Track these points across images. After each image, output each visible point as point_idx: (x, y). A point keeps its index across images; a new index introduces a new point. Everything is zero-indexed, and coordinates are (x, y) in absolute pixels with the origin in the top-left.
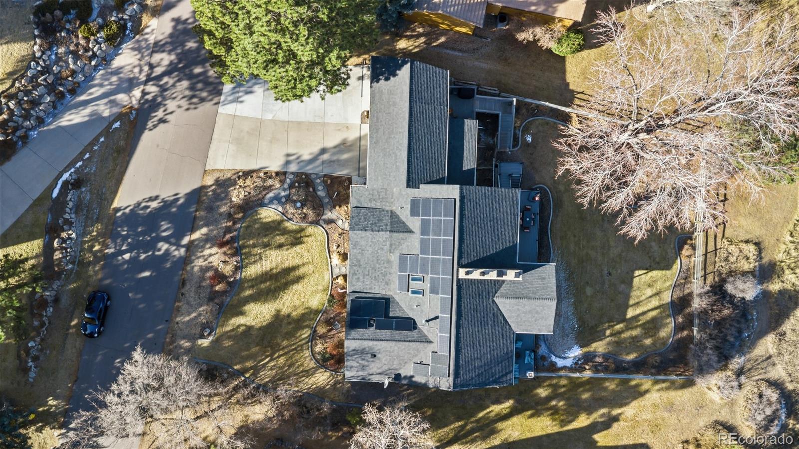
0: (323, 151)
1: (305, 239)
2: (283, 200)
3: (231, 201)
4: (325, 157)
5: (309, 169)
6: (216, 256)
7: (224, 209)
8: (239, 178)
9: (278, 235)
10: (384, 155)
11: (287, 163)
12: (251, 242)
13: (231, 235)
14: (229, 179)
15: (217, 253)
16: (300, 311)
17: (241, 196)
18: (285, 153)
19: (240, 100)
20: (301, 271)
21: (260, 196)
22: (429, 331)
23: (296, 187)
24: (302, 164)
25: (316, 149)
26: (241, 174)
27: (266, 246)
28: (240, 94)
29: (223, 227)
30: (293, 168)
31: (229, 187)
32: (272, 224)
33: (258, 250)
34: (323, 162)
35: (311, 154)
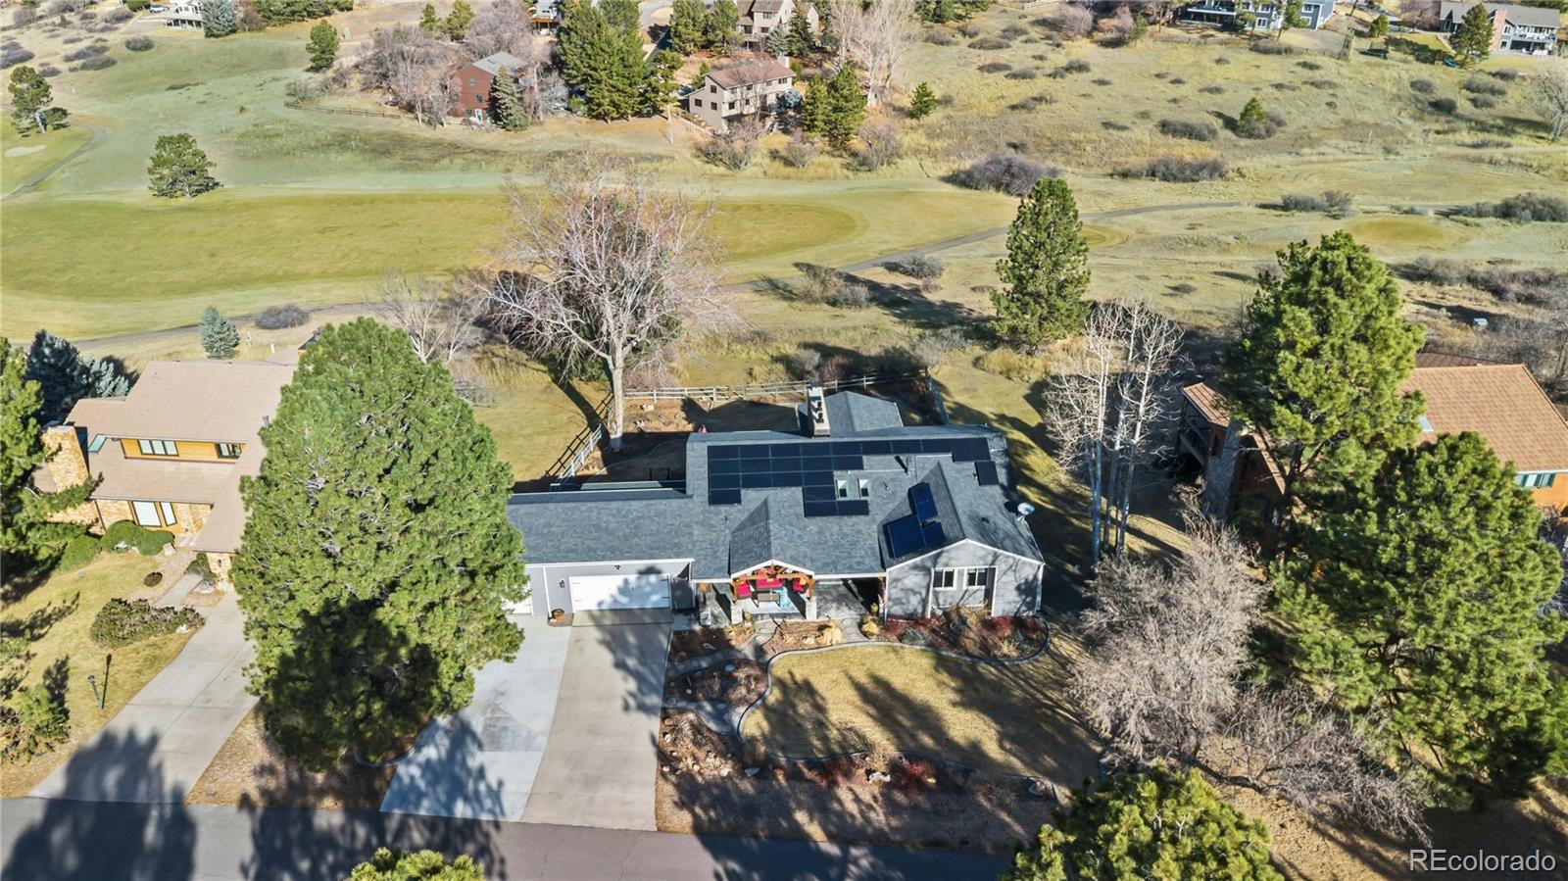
0: (620, 665)
1: (799, 678)
2: (721, 706)
3: (729, 776)
4: (631, 662)
5: (657, 679)
6: (858, 790)
7: (747, 786)
8: (674, 770)
9: (795, 712)
10: (636, 535)
11: (642, 708)
12: (816, 743)
13: (805, 770)
14: (677, 786)
15: (851, 790)
16: (944, 677)
17: (718, 762)
18: (623, 715)
19: (494, 786)
20: (864, 680)
21: (715, 738)
22: (923, 468)
23: (694, 692)
24: (645, 689)
25: (618, 674)
26: (666, 769)
27: (821, 725)
28: (482, 787)
29: (789, 785)
30: (654, 700)
31: (697, 784)
32: (774, 720)
33: (834, 734)
34: (642, 663)
35: (625, 679)
